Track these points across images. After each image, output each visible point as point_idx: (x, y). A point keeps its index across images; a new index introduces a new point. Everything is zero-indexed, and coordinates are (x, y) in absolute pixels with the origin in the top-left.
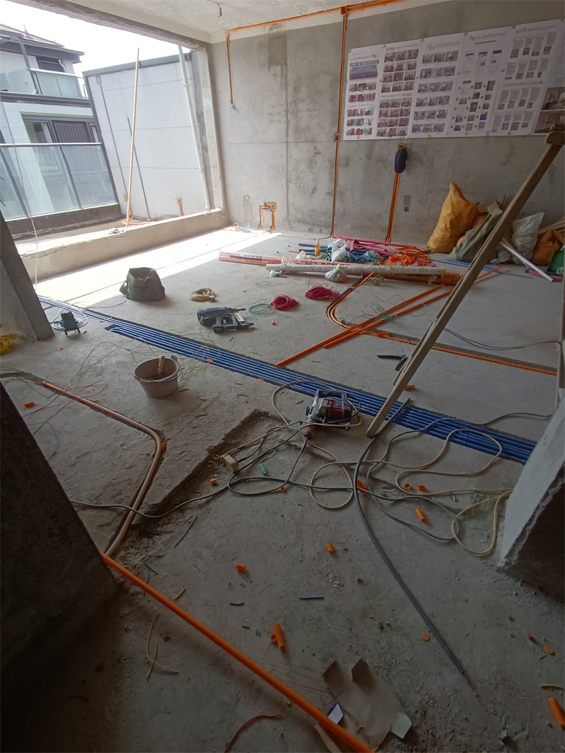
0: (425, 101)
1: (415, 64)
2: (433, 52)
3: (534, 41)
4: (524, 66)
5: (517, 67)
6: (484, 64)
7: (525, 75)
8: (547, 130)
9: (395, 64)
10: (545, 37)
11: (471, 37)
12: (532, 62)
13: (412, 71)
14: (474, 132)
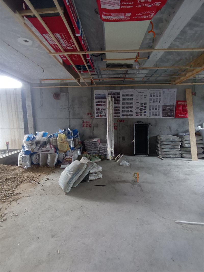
0: (125, 107)
1: (120, 96)
2: (125, 93)
3: (155, 93)
4: (154, 99)
5: (152, 100)
6: (142, 98)
7: (155, 102)
8: (165, 117)
9: (113, 96)
10: (159, 93)
11: (137, 91)
12: (156, 99)
13: (119, 98)
14: (143, 117)
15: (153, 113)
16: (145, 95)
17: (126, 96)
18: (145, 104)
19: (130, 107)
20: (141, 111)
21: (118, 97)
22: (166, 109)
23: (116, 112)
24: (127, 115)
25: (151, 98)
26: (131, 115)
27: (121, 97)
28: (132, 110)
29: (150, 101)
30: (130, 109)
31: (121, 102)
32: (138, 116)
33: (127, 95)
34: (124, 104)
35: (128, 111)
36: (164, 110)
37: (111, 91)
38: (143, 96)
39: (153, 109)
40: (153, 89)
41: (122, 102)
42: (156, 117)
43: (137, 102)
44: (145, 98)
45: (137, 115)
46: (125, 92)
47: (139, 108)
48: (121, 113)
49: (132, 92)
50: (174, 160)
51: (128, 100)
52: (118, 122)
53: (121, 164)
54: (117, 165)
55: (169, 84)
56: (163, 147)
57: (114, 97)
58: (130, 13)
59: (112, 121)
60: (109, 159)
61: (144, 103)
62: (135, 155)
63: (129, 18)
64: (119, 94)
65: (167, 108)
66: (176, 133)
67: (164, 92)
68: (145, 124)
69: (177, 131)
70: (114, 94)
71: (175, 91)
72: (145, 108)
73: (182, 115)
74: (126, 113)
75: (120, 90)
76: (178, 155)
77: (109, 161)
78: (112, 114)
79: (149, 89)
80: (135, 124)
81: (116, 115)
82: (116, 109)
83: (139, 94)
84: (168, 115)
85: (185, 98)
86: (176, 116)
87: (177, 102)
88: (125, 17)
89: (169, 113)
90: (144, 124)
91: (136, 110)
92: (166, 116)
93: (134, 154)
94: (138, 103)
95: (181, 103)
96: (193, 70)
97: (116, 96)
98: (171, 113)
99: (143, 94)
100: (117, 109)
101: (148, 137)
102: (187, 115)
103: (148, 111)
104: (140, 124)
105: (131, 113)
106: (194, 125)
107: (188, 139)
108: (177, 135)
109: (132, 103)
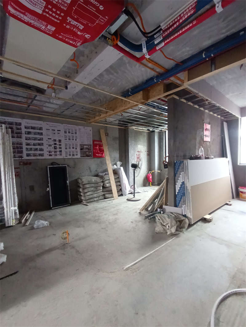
0: (31, 144)
1: (21, 128)
3: (71, 130)
4: (70, 136)
5: (68, 136)
6: (55, 134)
7: (71, 139)
8: (84, 157)
9: (8, 126)
10: (74, 130)
11: (47, 124)
12: (72, 136)
13: (19, 131)
14: (59, 157)
15: (70, 152)
16: (58, 130)
17: (31, 129)
18: (60, 141)
19: (39, 144)
20: (55, 150)
21: (18, 129)
22: (83, 148)
23: (16, 150)
24: (35, 155)
25: (65, 134)
26: (42, 155)
27: (24, 130)
28: (42, 148)
29: (65, 137)
30: (38, 147)
31: (24, 136)
32: (52, 156)
33: (33, 128)
34: (29, 140)
35: (36, 149)
36: (81, 149)
37: (5, 119)
38: (56, 132)
39: (70, 148)
40: (68, 125)
41: (26, 137)
42: (73, 157)
43: (48, 139)
44: (59, 133)
45: (50, 155)
46: (30, 124)
47: (52, 145)
48: (25, 152)
49: (41, 124)
50: (99, 203)
51: (35, 134)
52: (20, 164)
53: (35, 226)
54: (29, 230)
55: (84, 122)
56: (86, 191)
57: (11, 128)
58: (55, 28)
59: (11, 164)
60: (12, 225)
61: (57, 140)
62: (52, 208)
63: (51, 32)
64: (20, 124)
65: (85, 147)
66: (96, 173)
67: (80, 129)
68: (62, 166)
69: (97, 171)
70: (11, 123)
71: (90, 130)
72: (60, 146)
73: (100, 155)
74: (32, 152)
75: (20, 120)
76: (101, 196)
77: (11, 228)
78: (10, 153)
79: (62, 124)
80: (48, 167)
81: (17, 155)
82: (16, 145)
83: (51, 128)
84: (86, 155)
85: (100, 138)
86: (95, 156)
87: (94, 141)
88: (46, 29)
89: (87, 153)
90: (60, 166)
91: (47, 148)
92: (85, 155)
93: (52, 206)
94: (50, 140)
95: (97, 143)
96: (107, 112)
97: (14, 127)
98: (89, 152)
99: (56, 129)
100: (18, 146)
101: (68, 182)
102: (104, 154)
103: (63, 149)
104: (55, 166)
105: (41, 152)
106: (111, 164)
107: (108, 179)
108: (97, 176)
109: (41, 139)
